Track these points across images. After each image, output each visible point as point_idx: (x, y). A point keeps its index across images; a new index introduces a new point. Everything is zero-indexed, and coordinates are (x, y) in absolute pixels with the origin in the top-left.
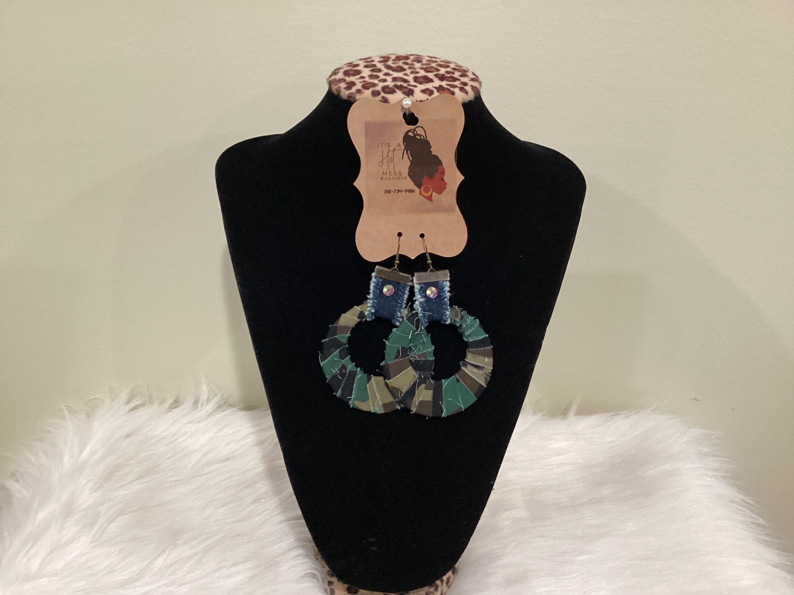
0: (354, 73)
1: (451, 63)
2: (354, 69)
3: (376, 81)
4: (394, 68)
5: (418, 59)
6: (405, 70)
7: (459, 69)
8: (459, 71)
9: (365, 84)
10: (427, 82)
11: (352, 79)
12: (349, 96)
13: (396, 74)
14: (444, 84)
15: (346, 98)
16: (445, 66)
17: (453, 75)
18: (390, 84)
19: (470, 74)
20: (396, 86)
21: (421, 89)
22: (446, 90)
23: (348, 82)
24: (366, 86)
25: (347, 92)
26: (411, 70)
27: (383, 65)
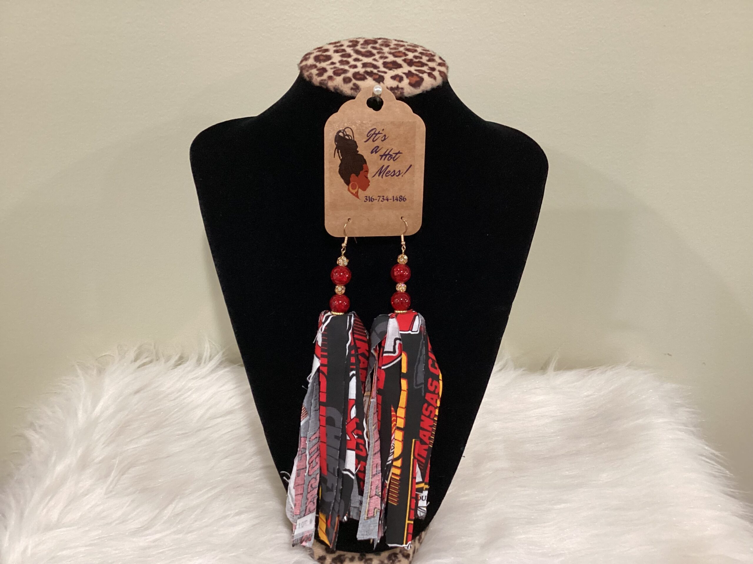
0: (324, 58)
2: (324, 54)
3: (346, 67)
4: (363, 53)
5: (387, 43)
6: (374, 55)
7: (426, 53)
8: (427, 55)
9: (337, 70)
10: (396, 68)
11: (324, 65)
12: (320, 83)
13: (366, 60)
14: (413, 69)
15: (318, 84)
16: (413, 51)
17: (421, 60)
18: (360, 69)
19: (437, 58)
20: (366, 72)
21: (391, 76)
22: (415, 76)
23: (319, 68)
24: (337, 73)
25: (319, 79)
26: (380, 55)
27: (353, 50)
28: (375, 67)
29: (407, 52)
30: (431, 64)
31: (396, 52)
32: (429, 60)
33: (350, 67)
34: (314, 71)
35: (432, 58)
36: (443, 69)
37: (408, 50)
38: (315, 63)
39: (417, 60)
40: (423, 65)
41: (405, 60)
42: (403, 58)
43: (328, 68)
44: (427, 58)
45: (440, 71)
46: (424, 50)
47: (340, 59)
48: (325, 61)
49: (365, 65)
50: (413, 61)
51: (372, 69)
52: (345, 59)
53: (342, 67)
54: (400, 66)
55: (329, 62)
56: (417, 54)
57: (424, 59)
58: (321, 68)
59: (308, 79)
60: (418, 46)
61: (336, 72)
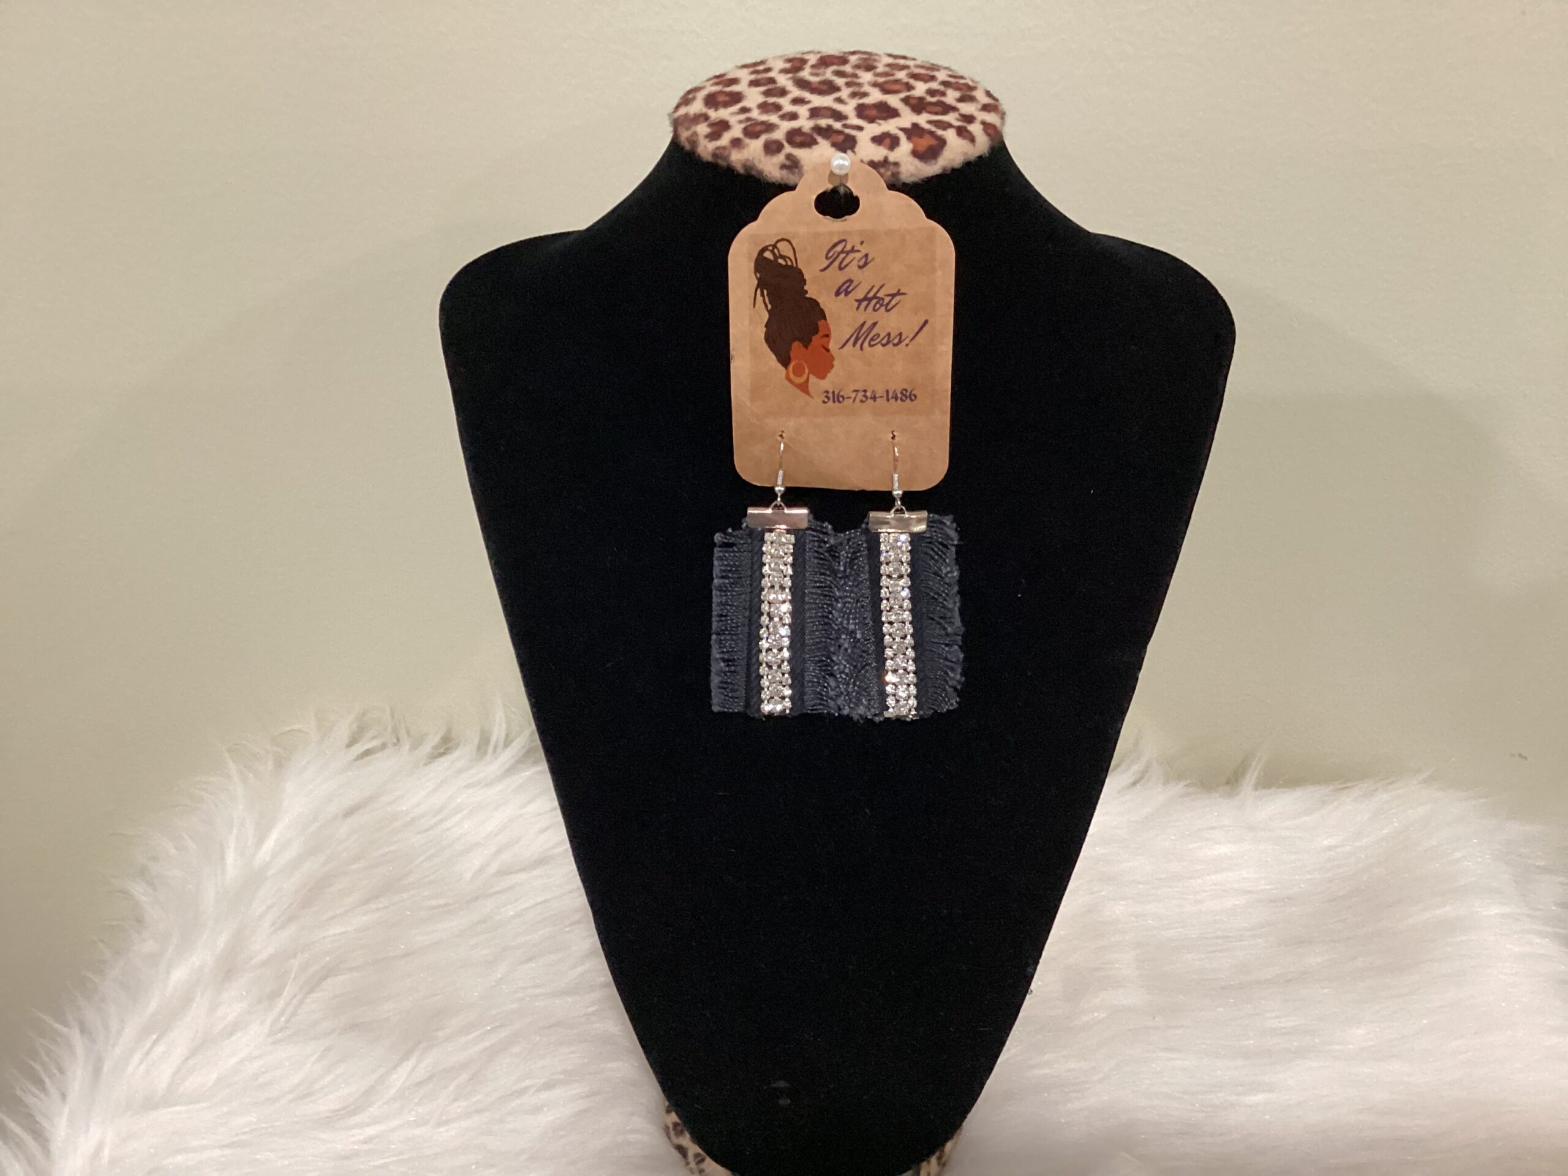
0: (727, 98)
1: (938, 70)
2: (728, 89)
3: (773, 118)
4: (814, 86)
5: (868, 63)
6: (838, 89)
7: (957, 83)
8: (957, 87)
9: (751, 125)
10: (885, 119)
11: (723, 113)
12: (714, 155)
13: (818, 101)
14: (923, 120)
15: (709, 158)
16: (927, 78)
17: (943, 99)
18: (805, 123)
19: (980, 95)
20: (818, 129)
21: (872, 135)
22: (927, 136)
23: (713, 122)
24: (753, 130)
25: (711, 146)
26: (850, 90)
27: (791, 78)
28: (839, 116)
29: (912, 81)
30: (966, 108)
31: (886, 82)
32: (961, 100)
33: (783, 117)
34: (702, 129)
35: (968, 93)
36: (991, 118)
37: (916, 77)
38: (704, 110)
39: (934, 100)
40: (948, 109)
41: (906, 101)
42: (903, 95)
43: (733, 120)
44: (957, 94)
45: (983, 123)
46: (951, 76)
47: (761, 99)
48: (726, 105)
49: (815, 113)
50: (925, 101)
51: (830, 122)
52: (771, 100)
53: (764, 118)
54: (893, 113)
55: (736, 108)
56: (934, 85)
57: (951, 96)
58: (718, 120)
59: (688, 147)
60: (939, 66)
61: (750, 129)
